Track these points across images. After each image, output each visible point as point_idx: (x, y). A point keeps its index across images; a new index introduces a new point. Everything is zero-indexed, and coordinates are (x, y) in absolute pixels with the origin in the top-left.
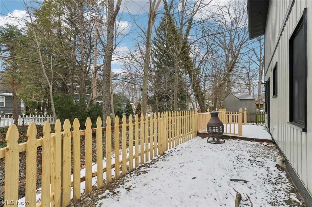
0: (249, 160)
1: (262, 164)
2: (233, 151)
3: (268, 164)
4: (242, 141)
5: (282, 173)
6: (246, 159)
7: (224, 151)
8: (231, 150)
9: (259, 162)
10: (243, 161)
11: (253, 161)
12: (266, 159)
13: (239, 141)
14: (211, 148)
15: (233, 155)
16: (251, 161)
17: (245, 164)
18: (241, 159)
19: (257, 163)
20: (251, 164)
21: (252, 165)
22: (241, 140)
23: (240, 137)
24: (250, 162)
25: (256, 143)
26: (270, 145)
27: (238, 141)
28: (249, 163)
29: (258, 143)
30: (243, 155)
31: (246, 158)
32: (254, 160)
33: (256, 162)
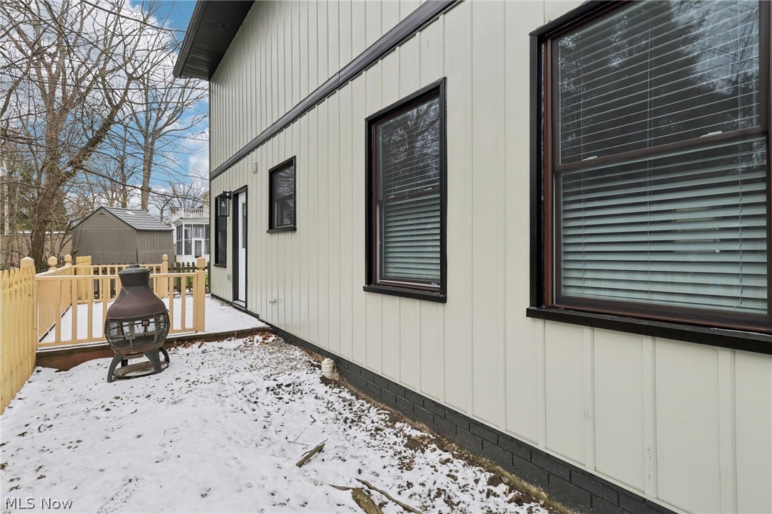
0: (268, 388)
1: (298, 387)
2: (219, 381)
3: (307, 382)
4: (209, 346)
5: (340, 392)
6: (262, 390)
7: (198, 391)
8: (212, 379)
9: (288, 386)
10: (257, 398)
11: (276, 387)
12: (295, 373)
13: (203, 347)
14: (149, 396)
15: (229, 393)
16: (272, 390)
17: (265, 403)
18: (252, 395)
19: (288, 389)
20: (278, 397)
21: (280, 398)
22: (205, 343)
23: (202, 335)
24: (274, 395)
25: (240, 342)
26: (271, 339)
27: (199, 347)
28: (270, 396)
29: (244, 339)
30: (249, 383)
31: (259, 386)
32: (277, 385)
33: (283, 387)
